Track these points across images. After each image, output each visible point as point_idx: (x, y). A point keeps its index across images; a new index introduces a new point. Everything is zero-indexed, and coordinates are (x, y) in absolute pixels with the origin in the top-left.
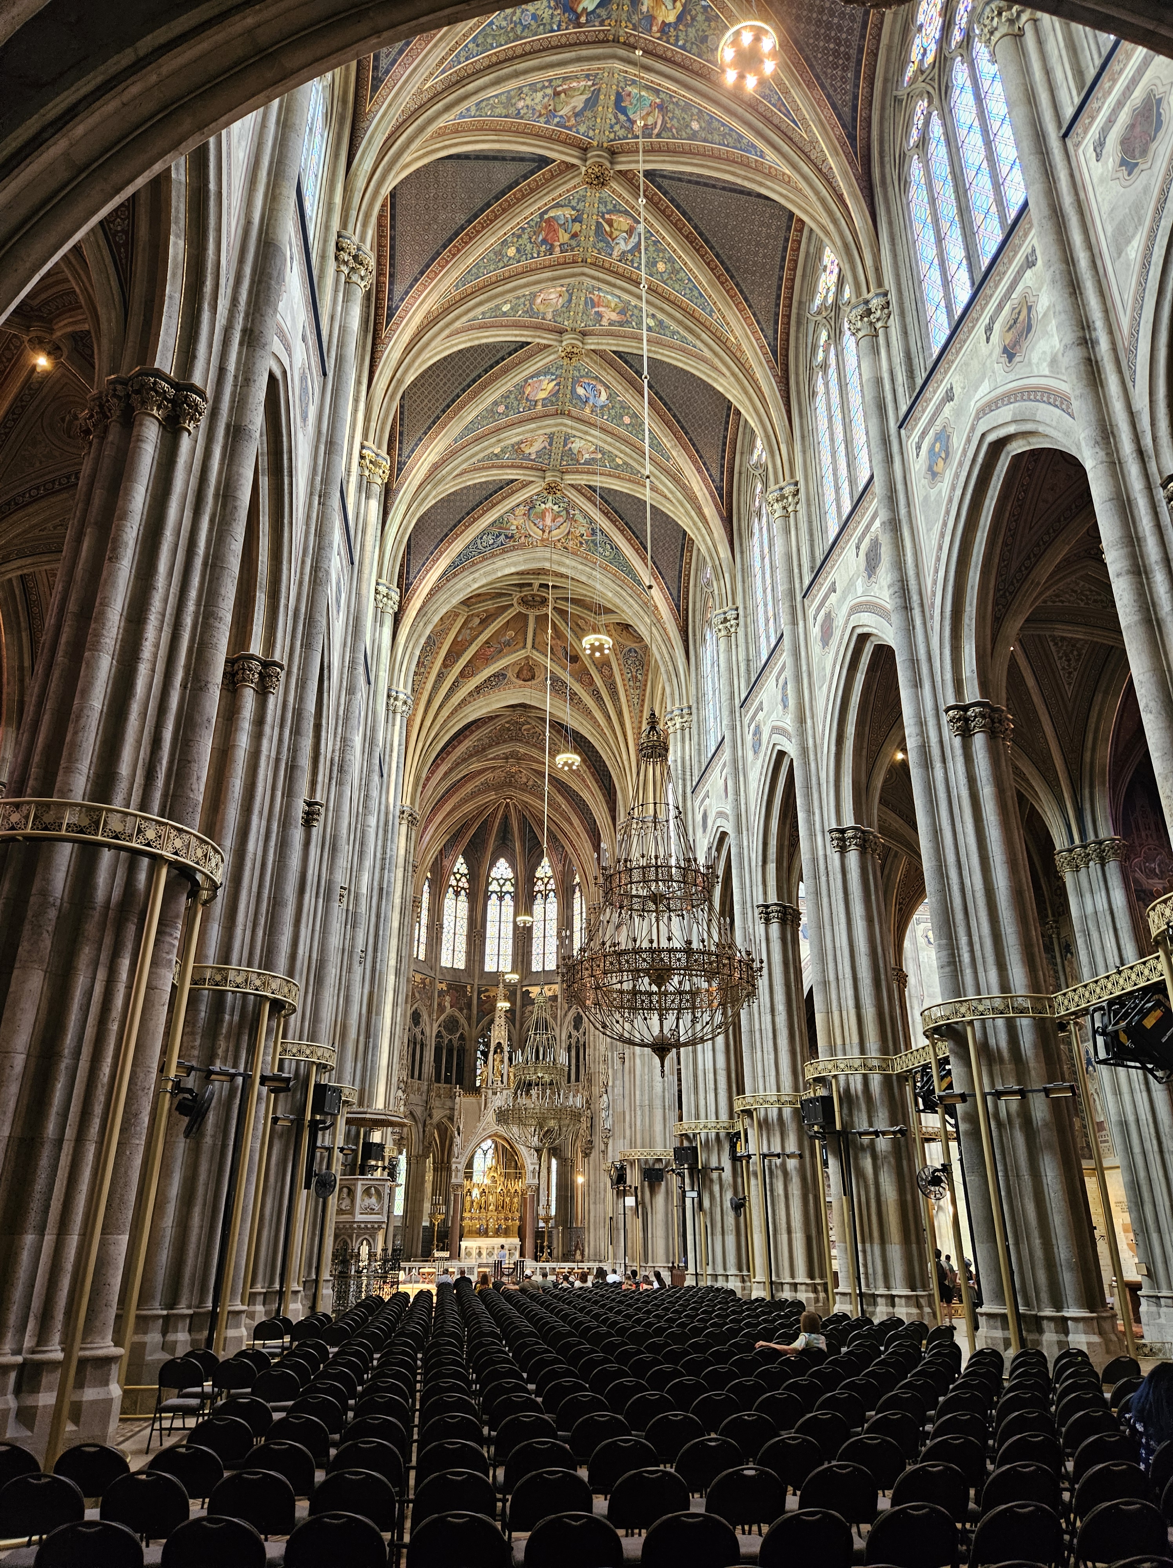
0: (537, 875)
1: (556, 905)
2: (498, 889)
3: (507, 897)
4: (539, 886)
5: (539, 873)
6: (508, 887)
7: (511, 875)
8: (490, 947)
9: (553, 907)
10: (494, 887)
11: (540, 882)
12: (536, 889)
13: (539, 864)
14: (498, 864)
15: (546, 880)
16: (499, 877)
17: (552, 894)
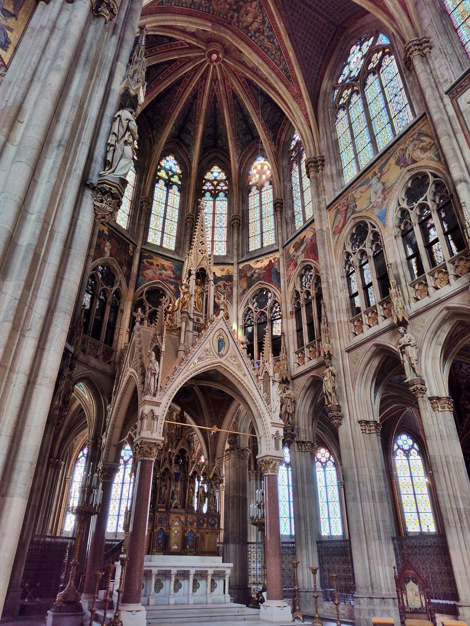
0: (206, 177)
1: (226, 203)
2: (167, 178)
3: (175, 188)
4: (208, 186)
5: (208, 176)
6: (175, 179)
7: (179, 171)
8: (155, 222)
9: (222, 205)
10: (162, 174)
11: (208, 184)
12: (205, 188)
13: (209, 169)
14: (168, 158)
15: (215, 183)
16: (168, 167)
17: (222, 194)
